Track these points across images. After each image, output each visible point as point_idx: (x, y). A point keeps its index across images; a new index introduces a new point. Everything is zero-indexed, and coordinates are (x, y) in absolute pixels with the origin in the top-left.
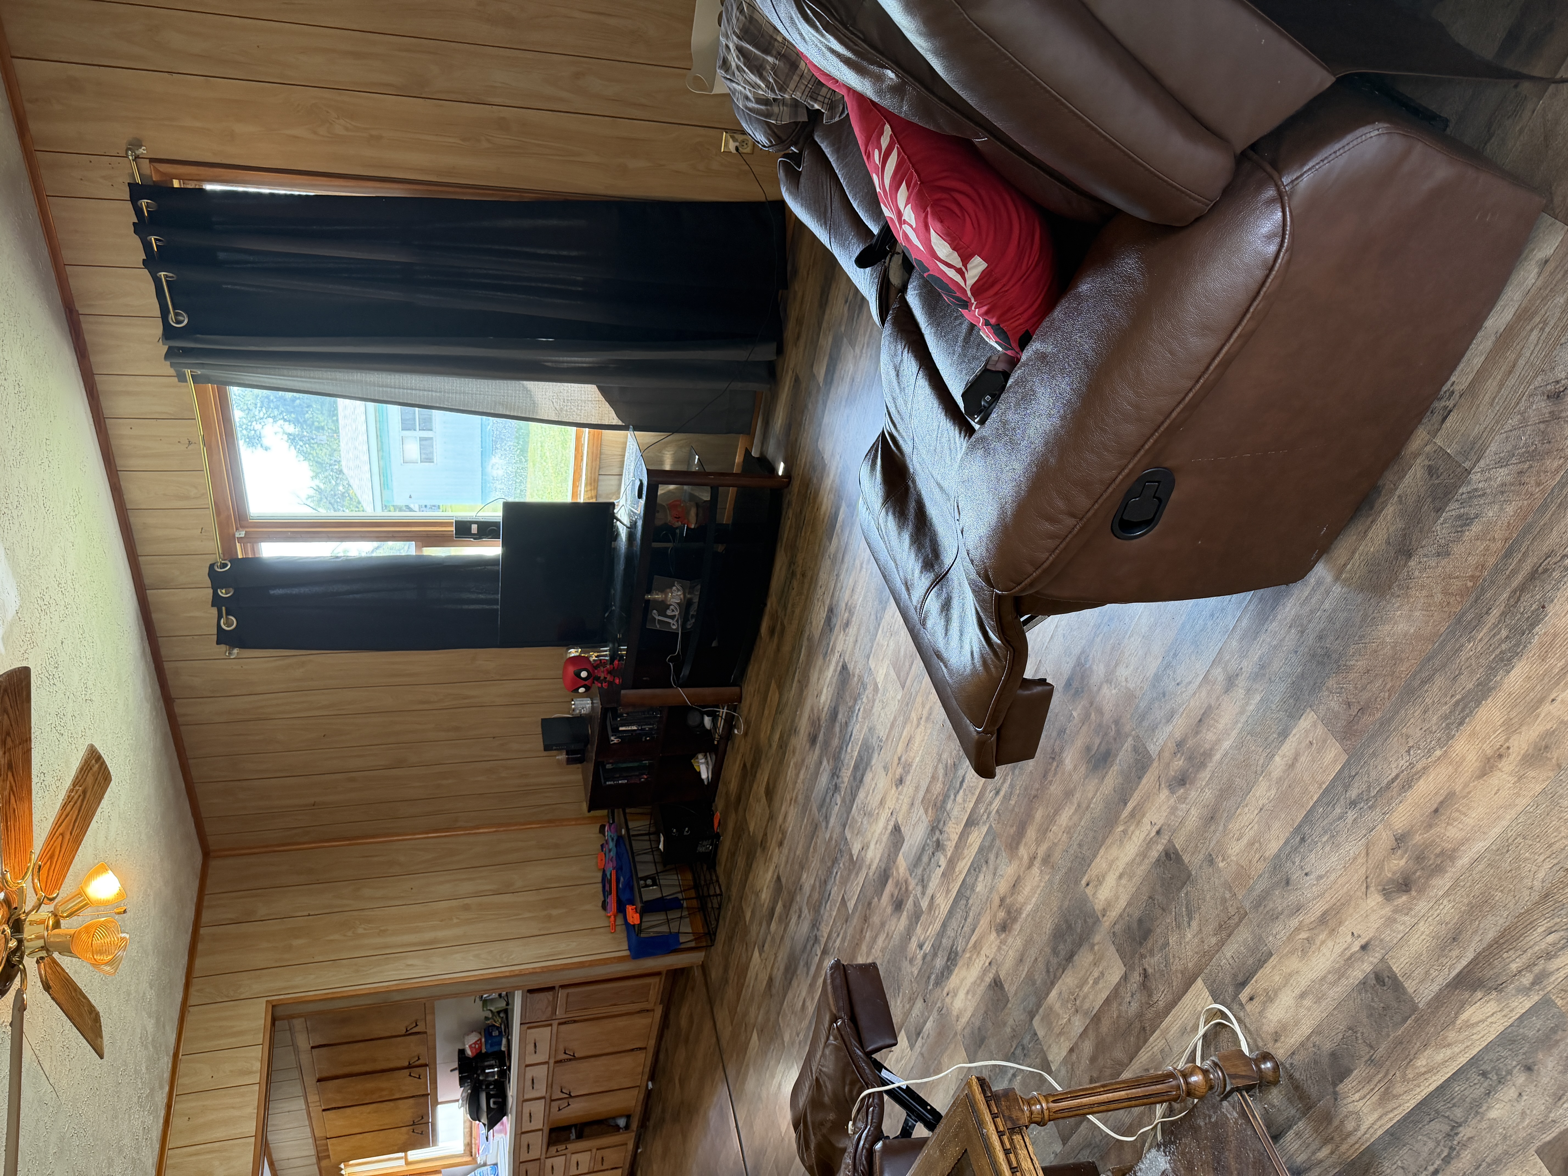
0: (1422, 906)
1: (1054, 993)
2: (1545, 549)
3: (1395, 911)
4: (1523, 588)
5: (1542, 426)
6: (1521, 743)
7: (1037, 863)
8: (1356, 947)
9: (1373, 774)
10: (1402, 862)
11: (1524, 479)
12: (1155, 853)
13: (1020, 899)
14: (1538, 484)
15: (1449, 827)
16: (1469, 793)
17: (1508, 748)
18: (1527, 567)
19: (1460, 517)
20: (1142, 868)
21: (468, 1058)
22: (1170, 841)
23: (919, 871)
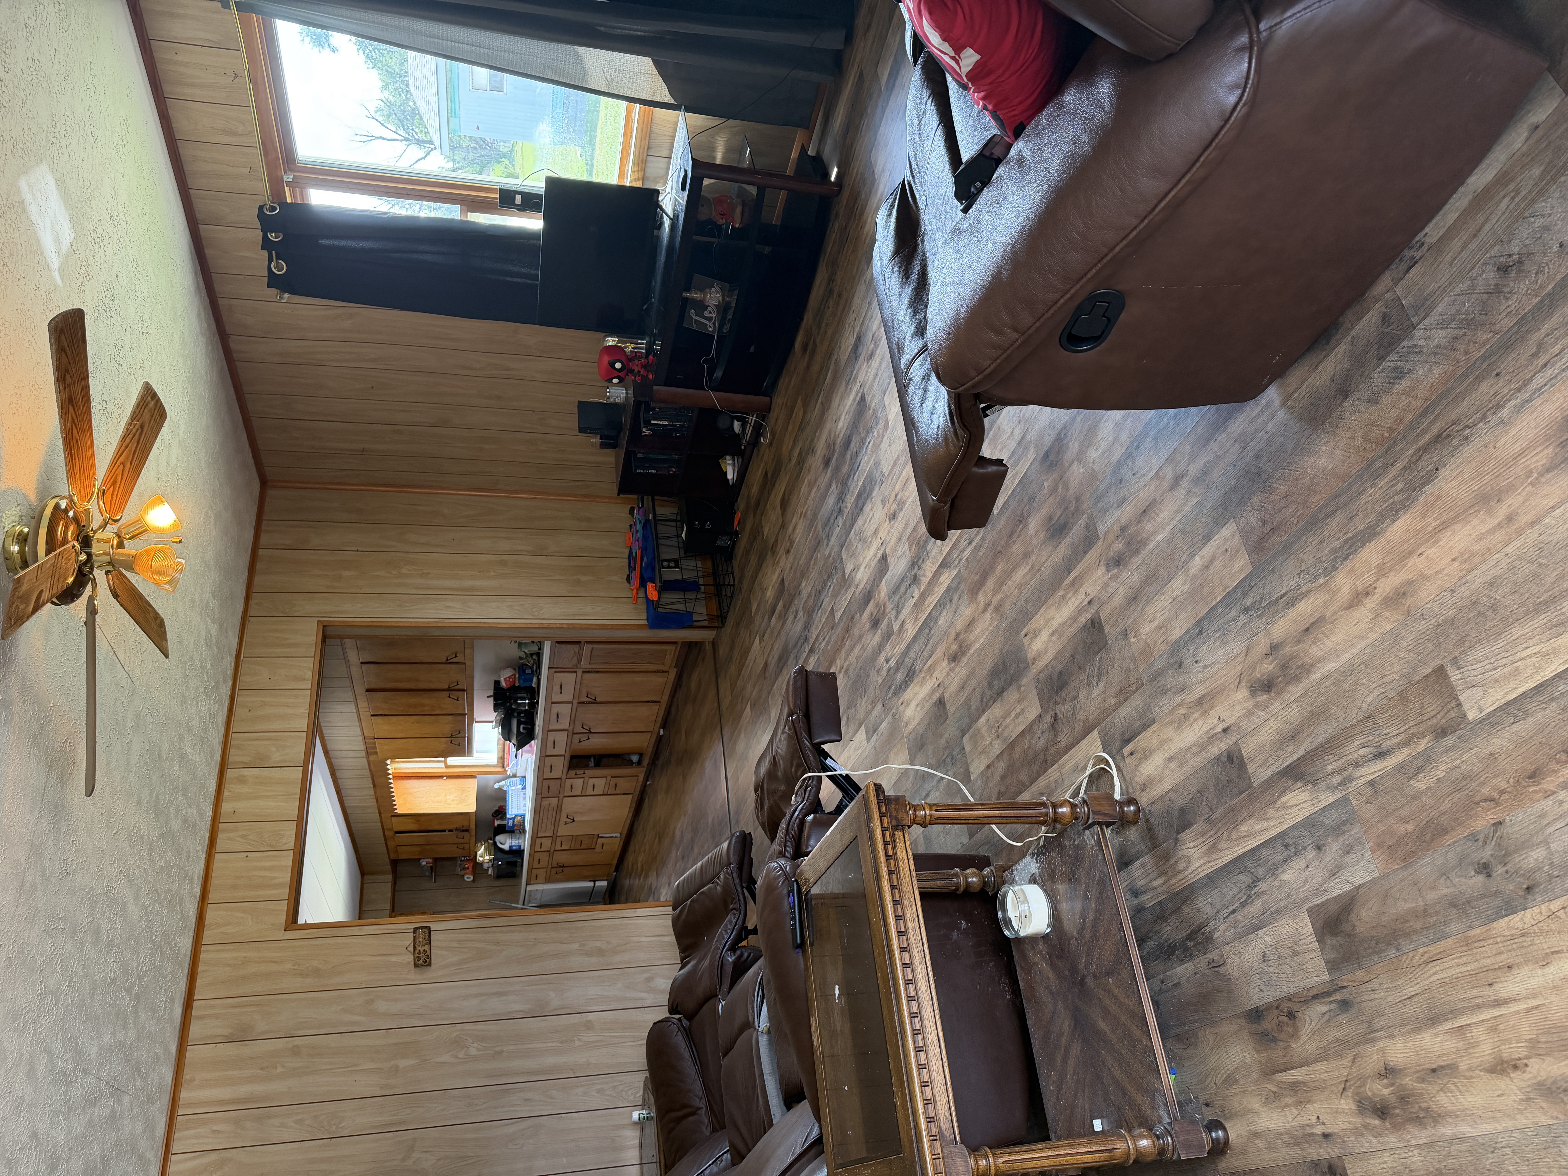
0: (1276, 706)
1: (983, 719)
2: (1453, 417)
3: (1255, 706)
4: (1425, 449)
5: (1485, 296)
6: (1386, 586)
7: (990, 610)
8: (1219, 729)
9: (1268, 588)
10: (1271, 667)
11: (1456, 345)
12: (1083, 620)
13: (972, 637)
14: (1466, 353)
15: (1313, 646)
16: (1336, 620)
17: (1375, 588)
18: (1435, 430)
19: (1395, 369)
20: (1071, 630)
21: (502, 689)
22: (1097, 611)
23: (896, 598)
